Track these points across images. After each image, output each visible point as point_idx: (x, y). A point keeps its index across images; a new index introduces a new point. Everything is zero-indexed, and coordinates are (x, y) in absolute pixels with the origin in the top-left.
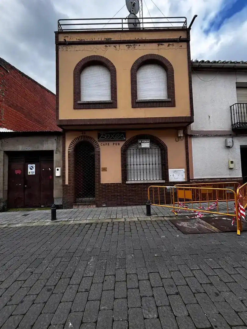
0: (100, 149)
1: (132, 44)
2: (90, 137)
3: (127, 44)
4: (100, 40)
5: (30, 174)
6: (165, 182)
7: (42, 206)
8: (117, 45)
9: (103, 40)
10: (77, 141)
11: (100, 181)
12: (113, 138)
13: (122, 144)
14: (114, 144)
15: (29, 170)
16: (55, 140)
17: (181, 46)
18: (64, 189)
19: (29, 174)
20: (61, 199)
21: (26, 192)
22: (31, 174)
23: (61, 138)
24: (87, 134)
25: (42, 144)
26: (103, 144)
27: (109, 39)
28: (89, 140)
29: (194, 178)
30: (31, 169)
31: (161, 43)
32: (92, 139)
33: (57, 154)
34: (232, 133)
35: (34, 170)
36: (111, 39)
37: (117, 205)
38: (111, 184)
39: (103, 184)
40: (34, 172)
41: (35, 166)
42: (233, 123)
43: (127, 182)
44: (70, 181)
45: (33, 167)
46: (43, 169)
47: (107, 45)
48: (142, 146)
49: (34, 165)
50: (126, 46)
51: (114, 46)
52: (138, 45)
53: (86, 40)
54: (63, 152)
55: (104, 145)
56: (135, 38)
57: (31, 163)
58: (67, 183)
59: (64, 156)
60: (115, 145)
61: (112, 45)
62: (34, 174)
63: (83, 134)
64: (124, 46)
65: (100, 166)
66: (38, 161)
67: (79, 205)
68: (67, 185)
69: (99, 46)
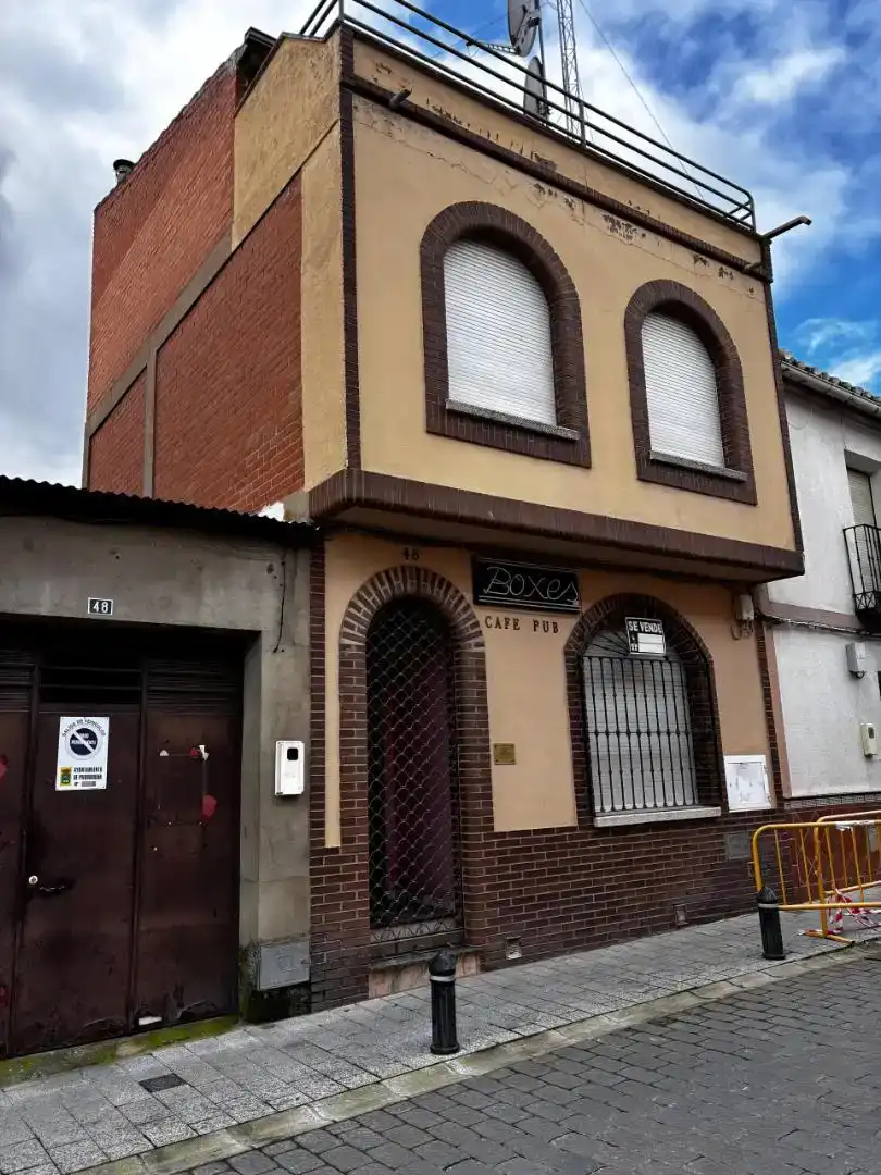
0: (482, 645)
1: (622, 221)
2: (442, 580)
3: (607, 214)
4: (516, 150)
5: (71, 787)
6: (719, 814)
7: (144, 1021)
8: (577, 203)
9: (526, 155)
10: (386, 591)
11: (491, 820)
12: (536, 597)
13: (567, 626)
14: (536, 624)
15: (66, 758)
16: (270, 570)
17: (751, 291)
18: (319, 881)
19: (59, 787)
20: (304, 946)
21: (37, 927)
22: (79, 787)
23: (304, 561)
24: (430, 560)
25: (194, 587)
26: (492, 622)
27: (546, 163)
28: (437, 593)
29: (794, 795)
30: (80, 750)
31: (704, 257)
32: (451, 592)
33: (279, 655)
34: (856, 624)
35: (99, 758)
36: (554, 166)
37: (567, 944)
38: (536, 832)
39: (503, 834)
40: (104, 774)
41: (107, 731)
42: (859, 590)
43: (600, 822)
44: (352, 822)
45: (92, 736)
46: (164, 753)
47: (543, 185)
48: (643, 648)
49: (101, 725)
50: (606, 218)
51: (567, 201)
52: (641, 231)
53: (464, 126)
54: (313, 646)
55: (498, 624)
56: (630, 202)
57: (84, 704)
58: (333, 839)
59: (317, 669)
60: (540, 628)
61: (559, 193)
62: (101, 784)
63: (406, 554)
64: (596, 216)
65: (487, 732)
66: (134, 698)
67: (397, 970)
68: (335, 850)
69: (515, 175)
